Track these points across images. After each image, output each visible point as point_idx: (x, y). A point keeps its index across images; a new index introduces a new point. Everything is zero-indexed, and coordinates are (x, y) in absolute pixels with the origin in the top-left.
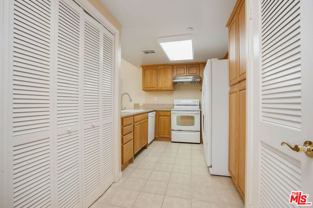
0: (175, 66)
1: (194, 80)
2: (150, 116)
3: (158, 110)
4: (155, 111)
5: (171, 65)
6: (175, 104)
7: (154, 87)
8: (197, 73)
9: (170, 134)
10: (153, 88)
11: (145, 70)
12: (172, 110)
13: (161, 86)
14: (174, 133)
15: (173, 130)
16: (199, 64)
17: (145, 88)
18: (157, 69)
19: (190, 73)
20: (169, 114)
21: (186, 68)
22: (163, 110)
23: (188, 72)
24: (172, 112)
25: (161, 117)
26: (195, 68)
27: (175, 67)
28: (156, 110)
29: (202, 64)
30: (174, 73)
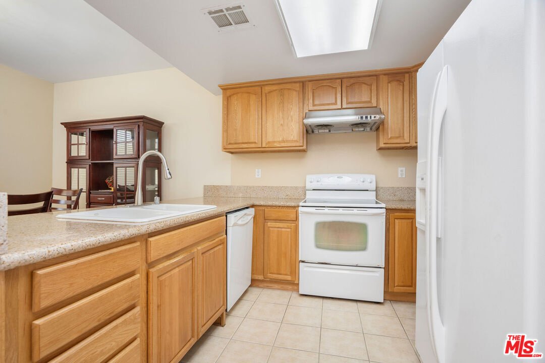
0: (310, 84)
1: (366, 117)
2: (235, 225)
3: (262, 203)
4: (253, 206)
5: (299, 82)
6: (309, 186)
7: (252, 140)
8: (370, 102)
9: (295, 272)
10: (250, 143)
11: (230, 96)
12: (301, 204)
13: (270, 139)
14: (306, 269)
15: (303, 262)
16: (376, 75)
17: (230, 144)
18: (260, 93)
19: (350, 101)
20: (293, 216)
21: (339, 89)
22: (277, 203)
23: (344, 100)
24: (300, 209)
25: (270, 224)
26: (364, 87)
27: (310, 86)
28: (257, 203)
29: (385, 74)
30: (306, 102)
